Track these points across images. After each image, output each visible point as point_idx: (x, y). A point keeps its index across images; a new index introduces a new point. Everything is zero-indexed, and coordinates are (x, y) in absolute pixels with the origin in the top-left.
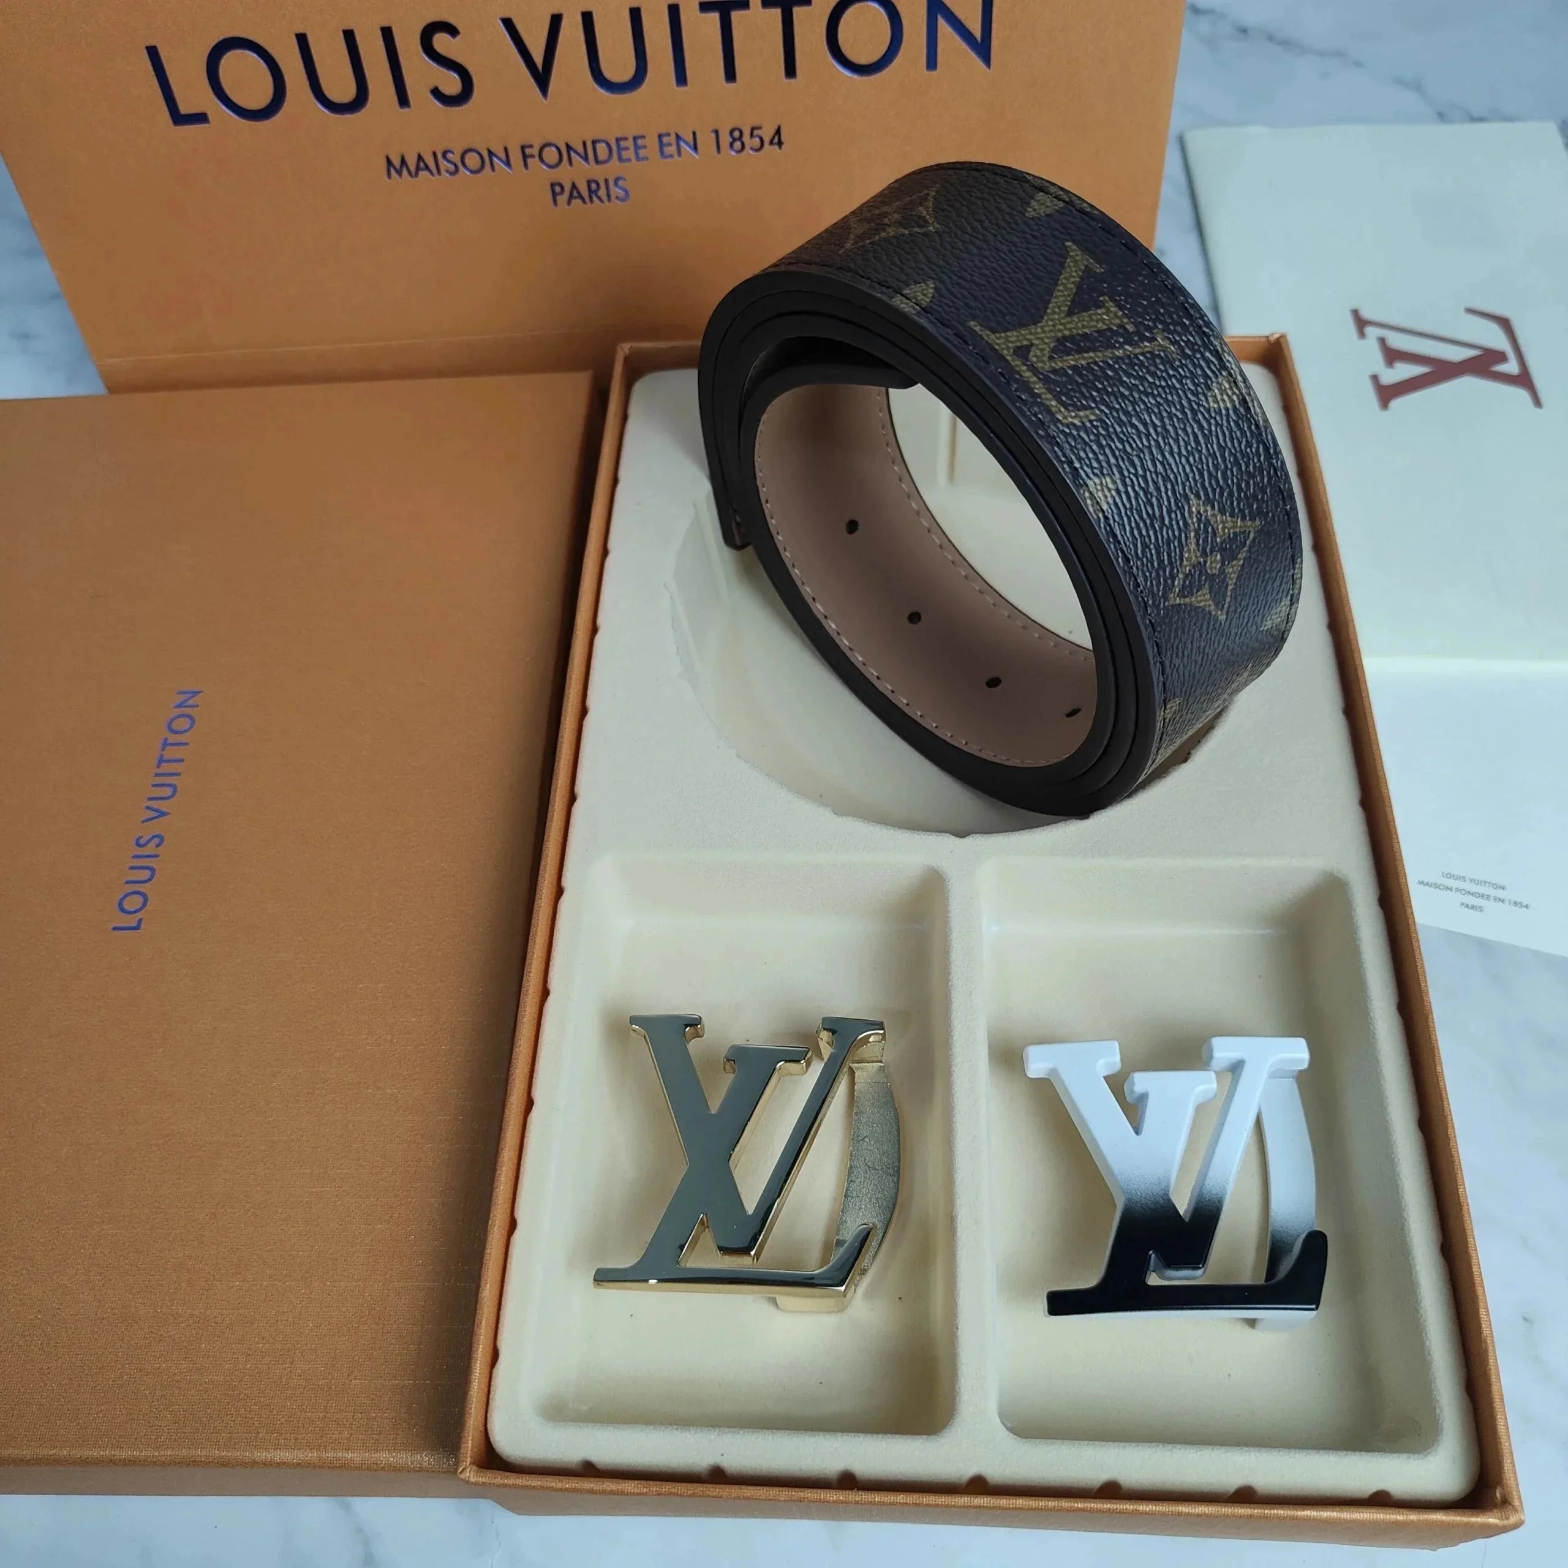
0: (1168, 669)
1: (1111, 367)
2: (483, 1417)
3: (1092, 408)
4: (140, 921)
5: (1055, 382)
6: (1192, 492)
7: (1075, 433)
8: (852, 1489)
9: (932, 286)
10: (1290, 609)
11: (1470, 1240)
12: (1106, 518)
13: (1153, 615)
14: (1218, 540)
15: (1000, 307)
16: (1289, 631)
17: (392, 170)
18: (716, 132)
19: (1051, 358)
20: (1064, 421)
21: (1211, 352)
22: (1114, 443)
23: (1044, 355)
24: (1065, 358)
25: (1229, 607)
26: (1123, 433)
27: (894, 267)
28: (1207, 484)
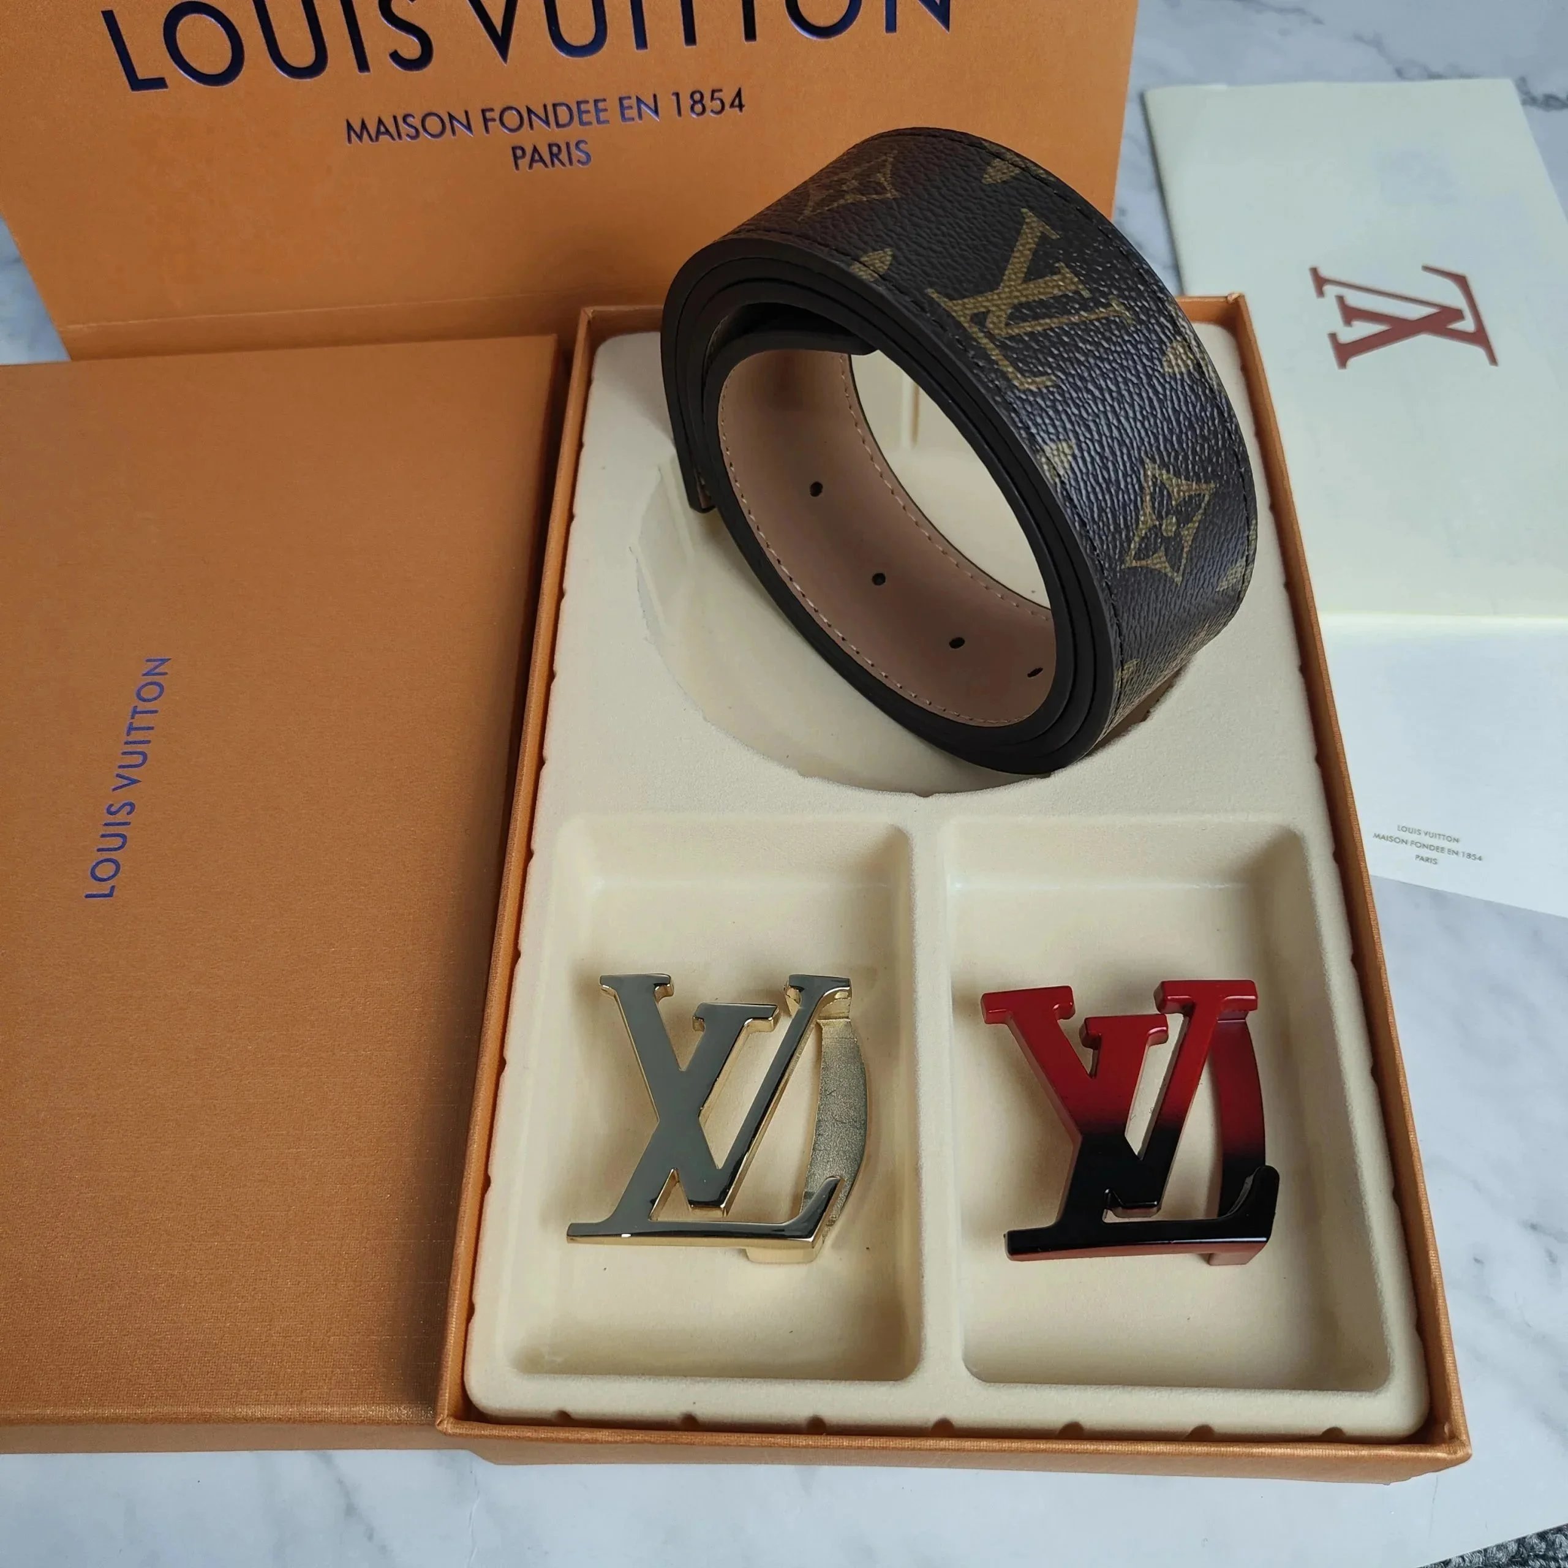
0: (1125, 631)
1: (1067, 334)
2: (460, 1370)
3: (1049, 374)
4: (113, 887)
5: (1012, 349)
6: (1147, 456)
7: (1031, 399)
8: (821, 1434)
9: (890, 253)
10: (1246, 570)
11: (1420, 1185)
12: (1062, 483)
13: (1110, 578)
14: (1174, 503)
15: (956, 273)
16: (1245, 590)
17: (353, 134)
18: (677, 95)
19: (1007, 325)
20: (1021, 388)
21: (1165, 317)
22: (1070, 408)
23: (1000, 322)
24: (1022, 325)
25: (1184, 570)
26: (1079, 398)
27: (852, 235)
28: (1162, 448)
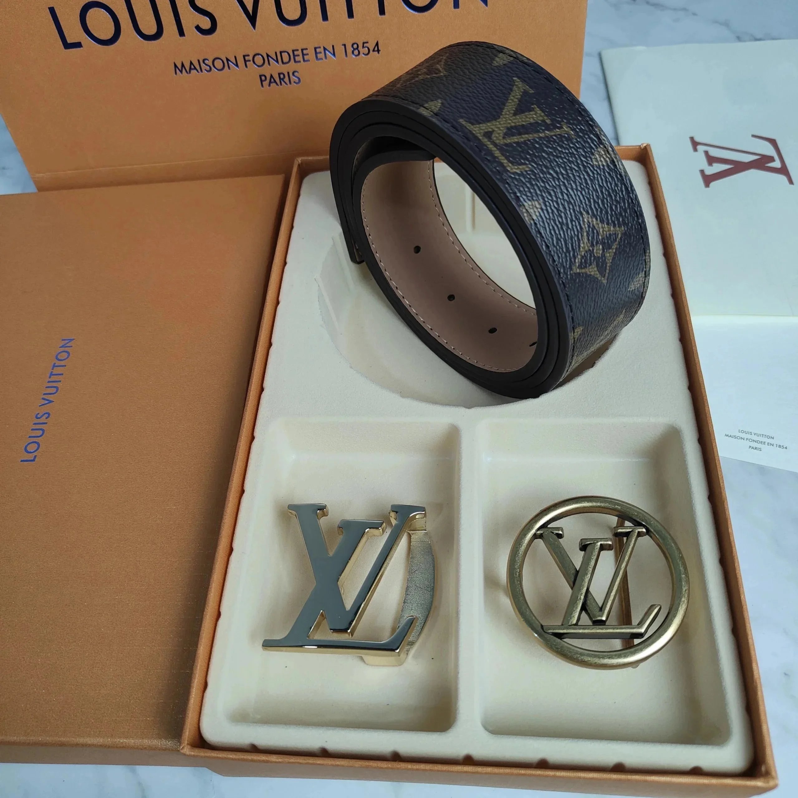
0: (574, 310)
1: (537, 143)
2: (197, 719)
3: (527, 164)
4: (35, 456)
5: (507, 151)
6: (584, 210)
7: (517, 177)
9: (441, 102)
10: (645, 279)
11: (748, 626)
12: (535, 224)
13: (564, 278)
14: (600, 237)
15: (476, 112)
17: (177, 70)
18: (345, 45)
19: (504, 138)
20: (511, 171)
21: (594, 135)
22: (539, 183)
23: (500, 136)
24: (512, 138)
25: (608, 277)
26: (544, 177)
27: (420, 94)
28: (593, 206)
